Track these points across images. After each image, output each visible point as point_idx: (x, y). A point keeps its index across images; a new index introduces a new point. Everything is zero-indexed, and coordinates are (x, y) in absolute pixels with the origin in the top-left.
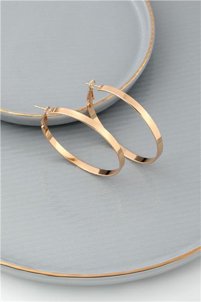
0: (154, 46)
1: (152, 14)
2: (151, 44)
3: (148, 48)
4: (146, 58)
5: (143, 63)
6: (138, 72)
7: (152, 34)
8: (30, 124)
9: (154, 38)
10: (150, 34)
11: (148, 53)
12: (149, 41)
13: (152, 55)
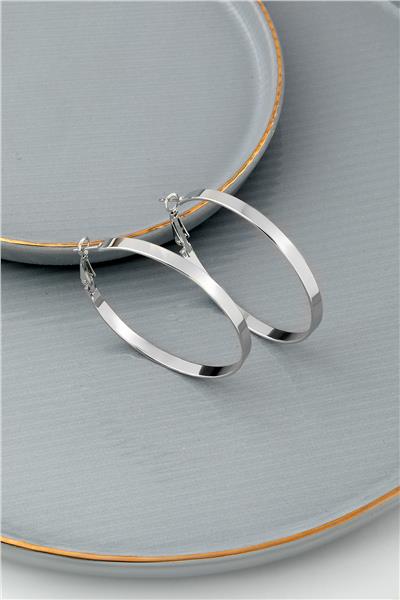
0: (283, 108)
1: (278, 45)
2: (276, 104)
3: (270, 113)
4: (266, 132)
5: (261, 141)
6: (250, 158)
7: (279, 85)
8: (40, 263)
9: (282, 93)
10: (274, 84)
11: (270, 122)
12: (273, 98)
13: (279, 127)
